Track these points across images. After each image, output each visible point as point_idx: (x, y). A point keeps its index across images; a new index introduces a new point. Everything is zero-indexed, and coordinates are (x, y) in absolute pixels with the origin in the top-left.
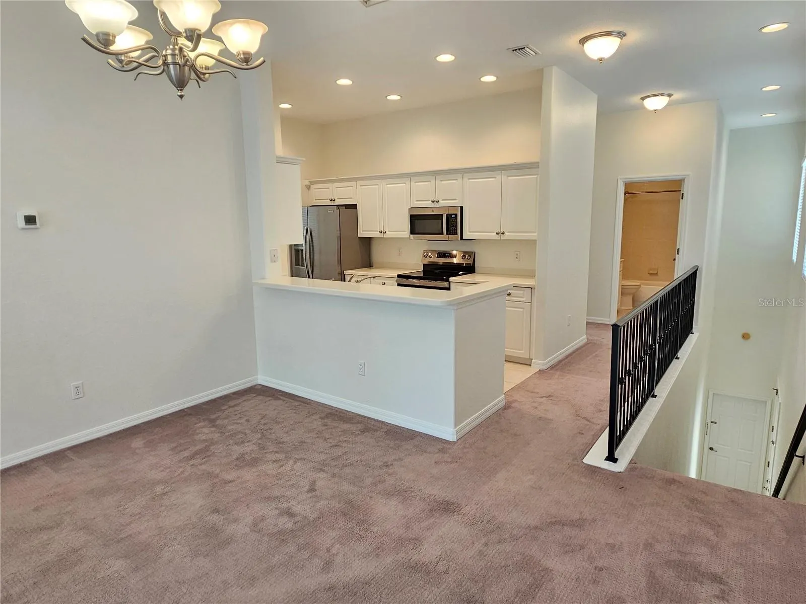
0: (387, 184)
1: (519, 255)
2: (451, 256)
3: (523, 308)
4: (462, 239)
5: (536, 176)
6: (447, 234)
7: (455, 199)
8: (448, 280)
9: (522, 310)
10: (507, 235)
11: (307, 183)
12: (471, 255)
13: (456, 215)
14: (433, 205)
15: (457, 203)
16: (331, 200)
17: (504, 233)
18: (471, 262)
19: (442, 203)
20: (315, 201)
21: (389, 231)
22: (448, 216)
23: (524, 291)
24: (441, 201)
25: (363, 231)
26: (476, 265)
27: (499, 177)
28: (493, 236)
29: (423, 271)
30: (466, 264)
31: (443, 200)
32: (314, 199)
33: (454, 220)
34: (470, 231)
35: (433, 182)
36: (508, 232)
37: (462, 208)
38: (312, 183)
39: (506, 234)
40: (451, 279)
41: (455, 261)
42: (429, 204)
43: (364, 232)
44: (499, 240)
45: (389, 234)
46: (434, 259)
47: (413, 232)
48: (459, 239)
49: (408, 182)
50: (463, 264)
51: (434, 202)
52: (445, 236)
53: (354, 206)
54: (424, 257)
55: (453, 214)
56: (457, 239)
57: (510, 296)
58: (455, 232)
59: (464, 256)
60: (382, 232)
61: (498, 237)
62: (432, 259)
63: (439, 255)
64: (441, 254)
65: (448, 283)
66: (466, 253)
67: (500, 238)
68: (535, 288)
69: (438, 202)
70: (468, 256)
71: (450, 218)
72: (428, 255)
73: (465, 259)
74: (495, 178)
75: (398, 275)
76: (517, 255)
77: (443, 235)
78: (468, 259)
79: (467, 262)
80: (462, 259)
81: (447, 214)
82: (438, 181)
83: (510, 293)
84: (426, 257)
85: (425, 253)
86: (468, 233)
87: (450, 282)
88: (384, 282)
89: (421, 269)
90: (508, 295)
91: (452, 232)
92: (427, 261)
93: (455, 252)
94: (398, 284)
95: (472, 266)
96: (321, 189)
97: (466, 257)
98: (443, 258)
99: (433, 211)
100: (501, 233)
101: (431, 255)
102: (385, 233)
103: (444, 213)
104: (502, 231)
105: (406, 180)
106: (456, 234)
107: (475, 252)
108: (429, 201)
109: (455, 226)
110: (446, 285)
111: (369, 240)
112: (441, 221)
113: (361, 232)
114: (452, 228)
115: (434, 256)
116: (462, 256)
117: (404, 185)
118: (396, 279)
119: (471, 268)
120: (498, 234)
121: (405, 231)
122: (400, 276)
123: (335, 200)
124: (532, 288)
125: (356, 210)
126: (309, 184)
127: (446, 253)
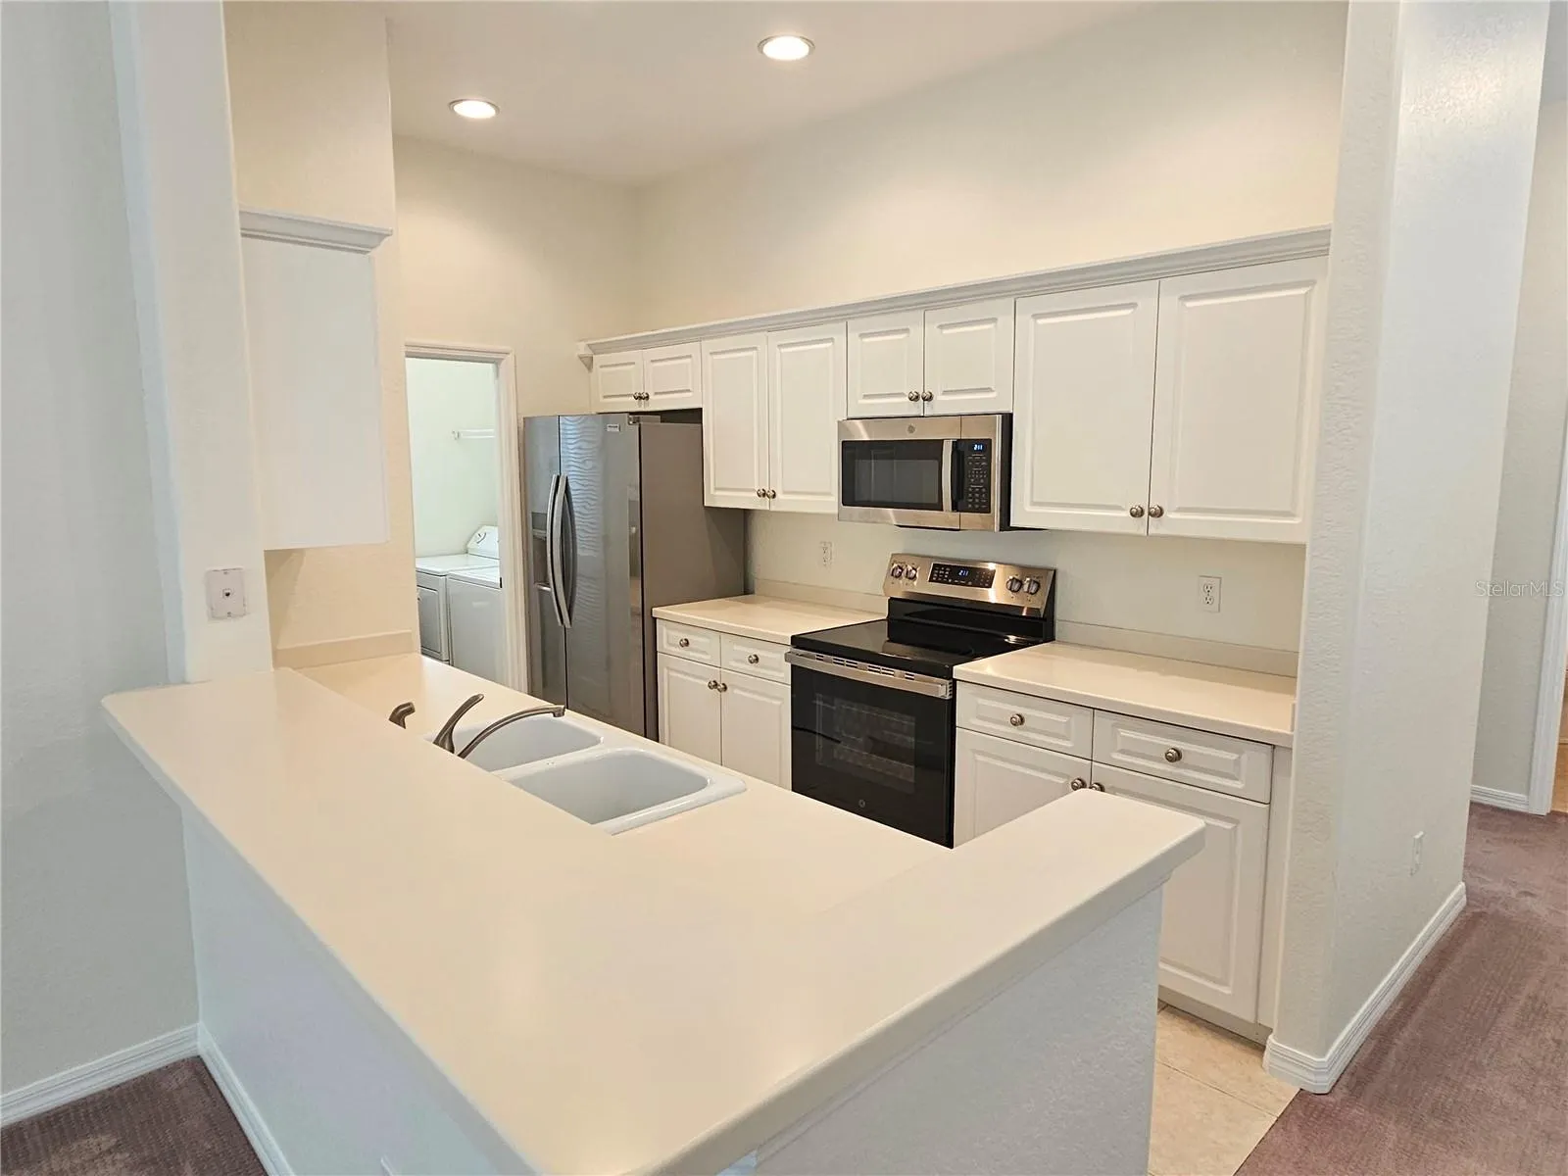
0: (780, 346)
1: (1214, 594)
2: (986, 580)
3: (1236, 822)
4: (1005, 524)
5: (1303, 291)
6: (955, 508)
7: (988, 390)
8: (947, 674)
9: (1229, 826)
10: (1174, 522)
11: (582, 349)
12: (1045, 580)
13: (987, 444)
14: (915, 409)
15: (992, 402)
16: (640, 398)
17: (1159, 513)
18: (1038, 602)
19: (942, 404)
20: (602, 400)
21: (785, 493)
22: (961, 447)
23: (1240, 752)
24: (938, 397)
25: (716, 489)
26: (1059, 614)
27: (1147, 303)
28: (1120, 521)
29: (890, 619)
30: (1029, 609)
31: (945, 392)
32: (601, 396)
33: (981, 460)
34: (1035, 500)
35: (916, 332)
36: (1179, 510)
37: (1008, 419)
38: (597, 349)
39: (1170, 515)
40: (960, 670)
41: (995, 594)
42: (904, 407)
43: (718, 493)
44: (1140, 536)
45: (784, 503)
46: (923, 586)
47: (849, 497)
48: (996, 527)
49: (840, 339)
50: (1023, 608)
51: (917, 397)
52: (947, 516)
53: (694, 415)
54: (892, 575)
55: (978, 442)
56: (988, 529)
57: (1177, 762)
58: (984, 504)
59: (1017, 580)
60: (764, 495)
61: (1136, 527)
62: (915, 583)
63: (938, 574)
64: (945, 571)
65: (948, 682)
66: (1025, 570)
67: (1143, 531)
68: (1291, 749)
69: (930, 398)
70: (1030, 582)
71: (966, 455)
72: (902, 570)
73: (1021, 591)
74: (1133, 305)
75: (793, 637)
76: (1208, 589)
77: (942, 510)
78: (1032, 594)
79: (1029, 602)
80: (1014, 591)
81: (958, 440)
82: (932, 329)
83: (1179, 753)
84: (896, 577)
85: (895, 565)
86: (1028, 508)
87: (955, 681)
88: (755, 656)
89: (883, 614)
90: (1171, 760)
91: (973, 503)
92: (901, 589)
93: (991, 566)
94: (793, 667)
95: (1044, 619)
96: (617, 365)
97: (1026, 587)
98: (949, 583)
99: (911, 429)
100: (1150, 514)
101: (914, 572)
102: (774, 496)
103: (948, 436)
104: (1154, 504)
105: (836, 330)
106: (987, 510)
107: (1055, 571)
108: (901, 395)
109: (982, 481)
110: (941, 690)
111: (745, 515)
112: (936, 462)
113: (712, 492)
114: (972, 486)
115: (923, 574)
116: (1012, 580)
117: (829, 345)
118: (788, 649)
119: (1044, 623)
120: (1137, 514)
121: (829, 494)
122: (798, 641)
123: (648, 397)
124: (1274, 746)
125: (699, 425)
126: (589, 353)
127: (965, 569)
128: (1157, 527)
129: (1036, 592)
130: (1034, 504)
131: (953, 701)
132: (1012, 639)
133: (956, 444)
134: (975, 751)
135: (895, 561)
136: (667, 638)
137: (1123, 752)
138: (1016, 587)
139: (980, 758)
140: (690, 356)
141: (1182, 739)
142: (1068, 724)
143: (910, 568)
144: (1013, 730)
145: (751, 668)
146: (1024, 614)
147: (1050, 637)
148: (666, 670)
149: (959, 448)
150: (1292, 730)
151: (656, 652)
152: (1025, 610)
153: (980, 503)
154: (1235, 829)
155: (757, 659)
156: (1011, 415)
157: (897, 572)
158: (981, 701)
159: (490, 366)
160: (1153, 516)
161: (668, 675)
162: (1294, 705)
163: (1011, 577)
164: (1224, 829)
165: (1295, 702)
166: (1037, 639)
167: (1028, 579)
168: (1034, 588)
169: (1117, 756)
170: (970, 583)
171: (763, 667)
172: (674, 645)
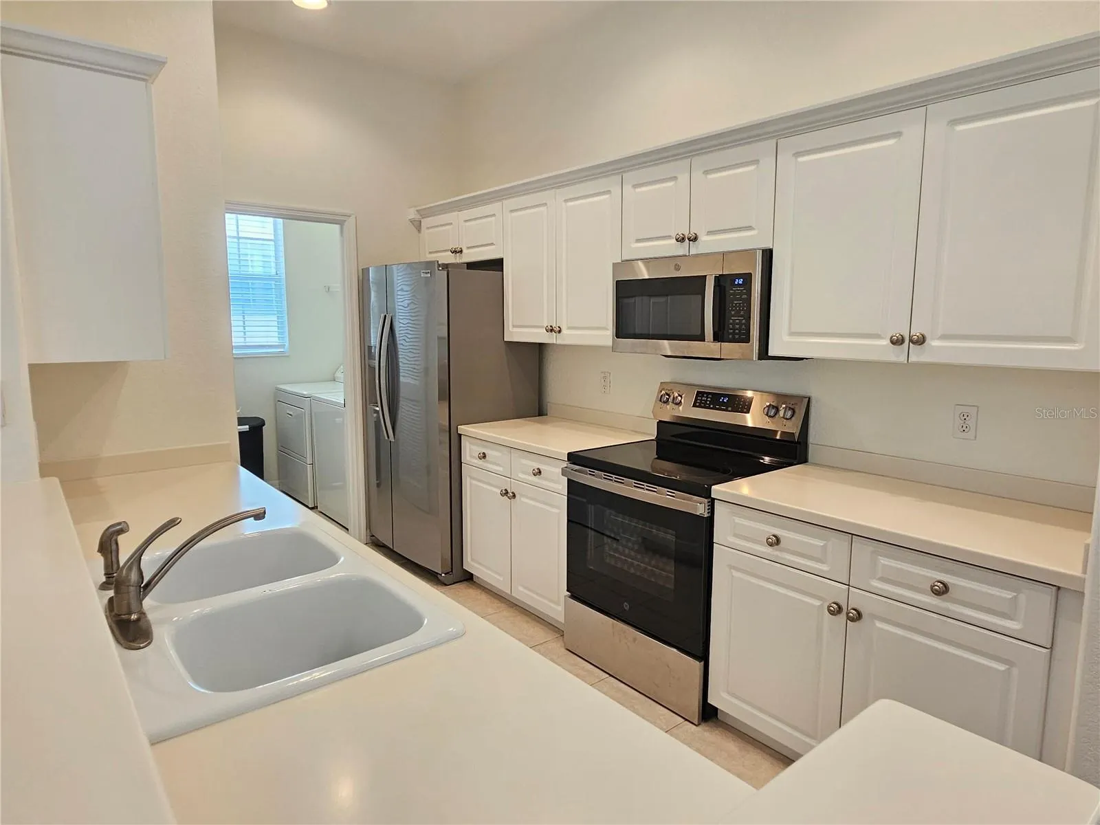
0: (566, 201)
1: (971, 422)
2: (744, 406)
3: (1010, 663)
4: (764, 354)
5: (1092, 102)
6: (717, 338)
7: (750, 228)
8: (706, 494)
9: (1002, 667)
10: (938, 350)
11: (412, 214)
12: (800, 406)
13: (748, 278)
14: (681, 250)
15: (755, 240)
16: (455, 252)
17: (921, 341)
18: (793, 427)
19: (709, 243)
20: (428, 255)
21: (569, 328)
23: (1017, 590)
24: (703, 238)
25: (514, 326)
26: (812, 439)
27: (913, 132)
28: (880, 349)
29: (658, 439)
30: (783, 433)
31: (710, 233)
32: (427, 253)
33: (741, 294)
34: (793, 330)
35: (683, 179)
36: (944, 337)
37: (768, 255)
38: (425, 213)
39: (933, 343)
40: (718, 490)
41: (750, 420)
42: (670, 247)
43: (515, 330)
44: (900, 364)
45: (569, 337)
46: (688, 410)
47: (622, 330)
48: (755, 356)
49: (616, 191)
50: (777, 432)
51: (683, 239)
52: (709, 347)
53: (497, 264)
54: (661, 401)
55: (739, 276)
56: (746, 358)
57: (945, 596)
58: (744, 334)
59: (774, 407)
60: (552, 330)
61: (896, 355)
62: (681, 408)
63: (701, 400)
64: (707, 398)
65: (706, 500)
66: (781, 397)
67: (903, 359)
68: (1083, 594)
69: (695, 239)
70: (785, 408)
71: (727, 289)
72: (669, 396)
73: (777, 416)
74: (898, 134)
75: (569, 454)
76: (965, 417)
77: (704, 341)
78: (787, 419)
79: (783, 426)
80: (770, 417)
81: (720, 275)
82: (698, 175)
83: (945, 585)
84: (664, 402)
85: (663, 392)
86: (786, 338)
87: (713, 500)
88: (538, 469)
89: (653, 435)
90: (938, 593)
91: (734, 334)
92: (669, 413)
93: (749, 394)
94: (569, 480)
95: (798, 443)
96: (437, 226)
97: (781, 413)
98: (711, 409)
99: (677, 268)
100: (911, 341)
101: (680, 398)
102: (560, 332)
103: (711, 274)
104: (916, 332)
105: (612, 183)
106: (747, 340)
107: (809, 398)
108: (669, 237)
109: (742, 313)
110: (699, 507)
111: (541, 347)
112: (700, 297)
113: (510, 329)
114: (734, 319)
115: (688, 400)
116: (768, 406)
117: (606, 196)
118: (565, 465)
119: (798, 446)
120: (897, 342)
121: (606, 329)
122: (573, 458)
123: (461, 251)
124: (1059, 588)
125: (501, 273)
126: (418, 217)
127: (725, 396)
128: (918, 355)
129: (791, 418)
130: (792, 334)
131: (711, 519)
132: (767, 460)
133: (719, 280)
134: (731, 567)
135: (663, 389)
136: (469, 452)
137: (882, 579)
138: (772, 412)
139: (736, 574)
140: (494, 215)
141: (947, 572)
142: (824, 547)
143: (676, 395)
144: (769, 550)
145: (535, 479)
146: (778, 437)
147: (803, 459)
148: (468, 479)
149: (722, 284)
150: (1085, 572)
151: (461, 463)
152: (779, 433)
153: (739, 334)
154: (1008, 672)
155: (540, 472)
156: (771, 251)
157: (665, 398)
158: (737, 520)
159: (337, 227)
160: (913, 343)
161: (471, 484)
162: (1087, 547)
163: (768, 404)
164: (999, 671)
165: (1089, 541)
166: (792, 461)
167: (784, 406)
168: (789, 414)
169: (877, 584)
170: (730, 409)
171: (546, 479)
172: (474, 457)
